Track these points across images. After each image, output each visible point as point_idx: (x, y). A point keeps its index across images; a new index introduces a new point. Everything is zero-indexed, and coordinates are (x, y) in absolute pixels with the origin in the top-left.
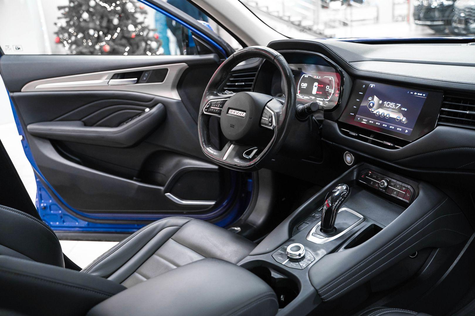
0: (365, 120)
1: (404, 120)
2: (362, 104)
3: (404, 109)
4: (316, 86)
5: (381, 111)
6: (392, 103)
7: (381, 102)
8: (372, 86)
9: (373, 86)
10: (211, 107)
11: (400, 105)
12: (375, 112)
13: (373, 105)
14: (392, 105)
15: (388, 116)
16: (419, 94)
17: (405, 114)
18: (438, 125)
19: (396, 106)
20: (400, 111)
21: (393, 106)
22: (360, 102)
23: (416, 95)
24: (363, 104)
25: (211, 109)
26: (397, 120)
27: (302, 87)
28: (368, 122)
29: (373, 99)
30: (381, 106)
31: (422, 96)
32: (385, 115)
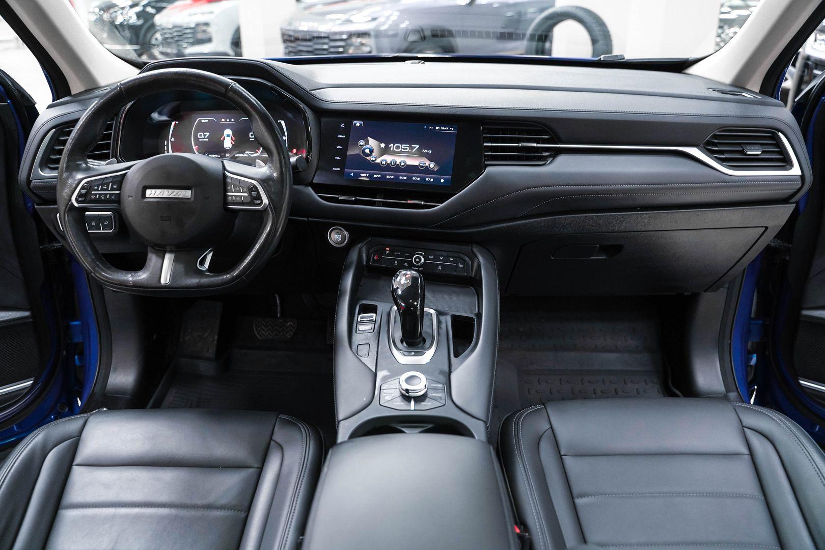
0: (365, 175)
1: (432, 165)
2: (349, 153)
3: (426, 151)
4: (228, 136)
5: (388, 158)
6: (403, 145)
7: (383, 145)
8: (358, 124)
9: (361, 124)
10: (93, 192)
11: (418, 146)
12: (378, 161)
13: (371, 151)
14: (404, 147)
15: (403, 164)
16: (443, 128)
17: (430, 158)
18: (487, 166)
19: (412, 148)
20: (420, 154)
21: (406, 149)
22: (345, 150)
23: (438, 130)
24: (351, 152)
25: (93, 197)
26: (421, 167)
27: (200, 140)
28: (371, 176)
29: (367, 143)
30: (384, 152)
31: (449, 130)
32: (398, 163)
